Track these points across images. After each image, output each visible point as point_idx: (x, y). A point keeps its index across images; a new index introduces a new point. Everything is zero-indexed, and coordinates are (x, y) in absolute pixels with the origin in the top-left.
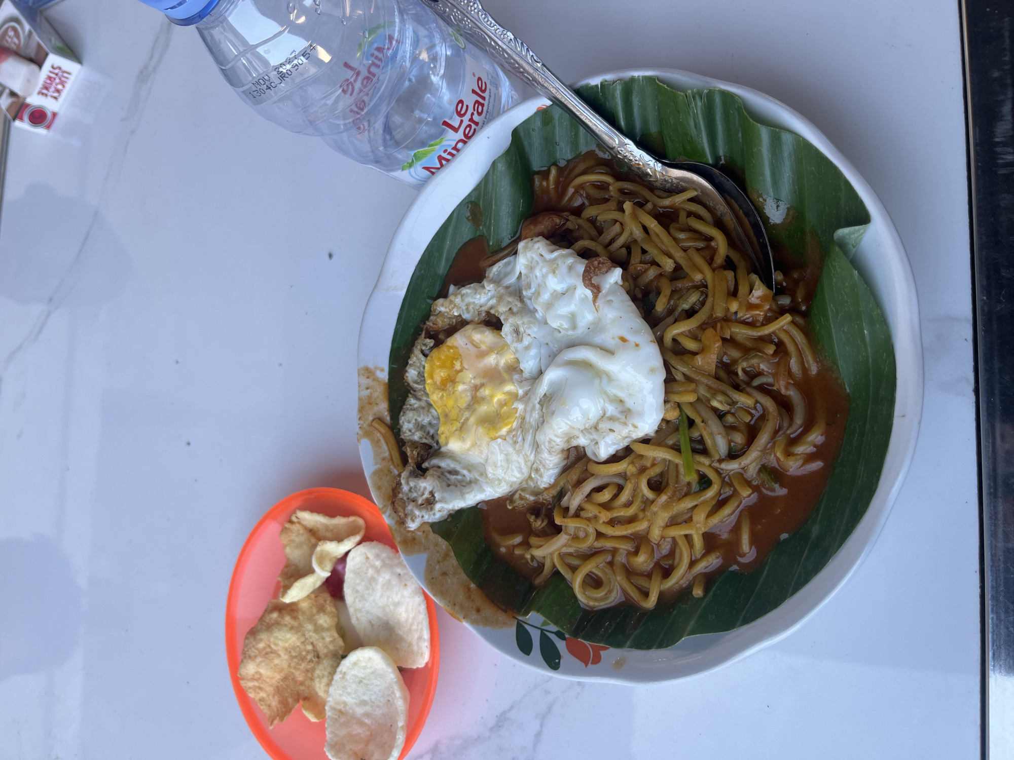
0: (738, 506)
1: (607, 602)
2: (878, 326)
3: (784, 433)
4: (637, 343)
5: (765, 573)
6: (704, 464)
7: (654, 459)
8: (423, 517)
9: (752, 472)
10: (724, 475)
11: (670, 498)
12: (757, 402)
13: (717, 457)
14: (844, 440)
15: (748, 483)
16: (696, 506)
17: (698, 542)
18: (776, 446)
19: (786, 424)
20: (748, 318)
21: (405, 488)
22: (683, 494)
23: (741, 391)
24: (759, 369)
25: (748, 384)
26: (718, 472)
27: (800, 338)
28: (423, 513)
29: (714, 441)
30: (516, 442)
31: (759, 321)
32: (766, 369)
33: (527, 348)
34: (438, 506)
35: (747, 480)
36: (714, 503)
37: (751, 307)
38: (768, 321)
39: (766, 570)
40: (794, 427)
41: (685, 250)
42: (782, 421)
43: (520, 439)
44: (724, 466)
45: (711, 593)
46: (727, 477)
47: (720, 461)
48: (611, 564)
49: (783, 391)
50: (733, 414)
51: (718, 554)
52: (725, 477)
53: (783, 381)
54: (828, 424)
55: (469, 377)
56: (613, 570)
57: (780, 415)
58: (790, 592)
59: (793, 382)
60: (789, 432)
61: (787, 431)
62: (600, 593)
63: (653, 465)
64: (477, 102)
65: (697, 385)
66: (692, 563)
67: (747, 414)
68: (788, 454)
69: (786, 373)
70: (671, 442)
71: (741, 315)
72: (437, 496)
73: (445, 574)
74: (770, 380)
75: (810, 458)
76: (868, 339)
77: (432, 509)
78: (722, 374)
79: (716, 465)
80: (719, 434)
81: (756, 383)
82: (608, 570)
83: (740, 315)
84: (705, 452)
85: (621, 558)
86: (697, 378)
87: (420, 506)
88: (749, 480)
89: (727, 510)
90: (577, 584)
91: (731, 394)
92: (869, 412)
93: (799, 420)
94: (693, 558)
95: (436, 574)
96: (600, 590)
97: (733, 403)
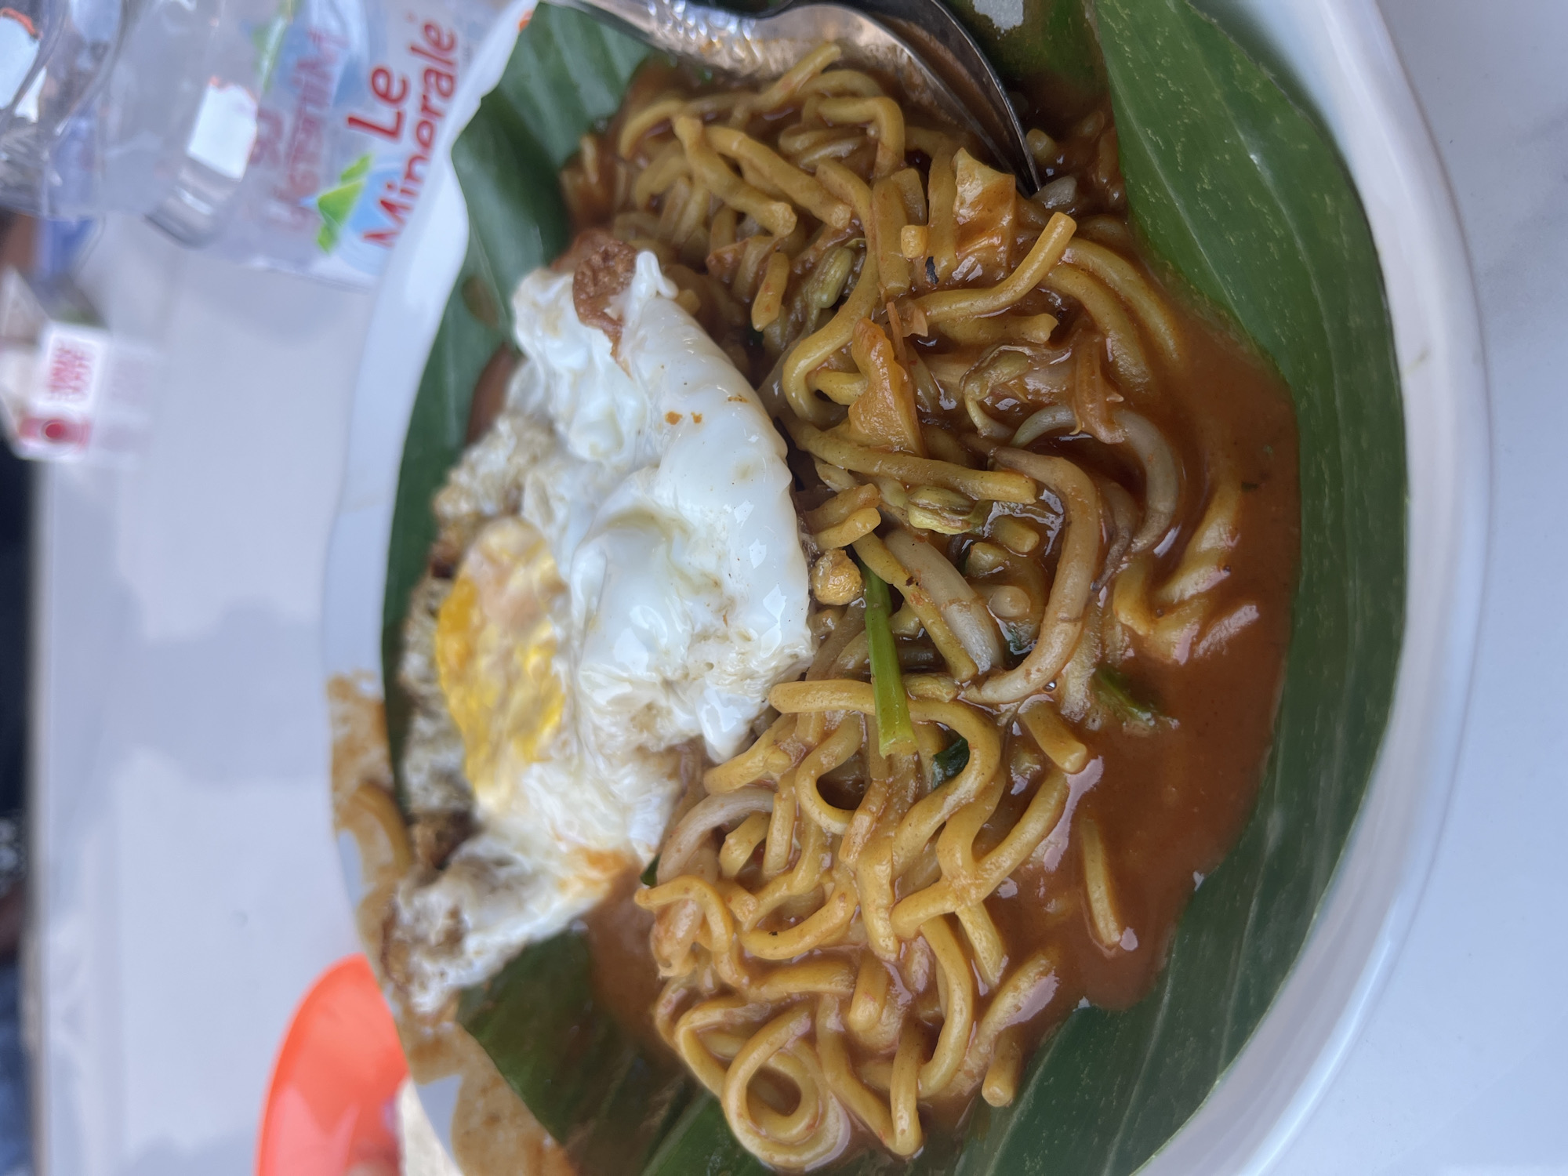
0: (1062, 804)
1: (820, 1149)
2: (1278, 120)
3: (1126, 550)
4: (697, 414)
5: (1166, 999)
6: (937, 700)
7: (822, 717)
8: (442, 974)
9: (1077, 692)
10: (1004, 721)
11: (879, 820)
12: (1040, 487)
13: (966, 672)
14: (1303, 521)
15: (1077, 730)
16: (942, 826)
17: (982, 936)
18: (1115, 596)
19: (1123, 522)
20: (972, 269)
21: (406, 915)
22: (910, 800)
23: (991, 468)
24: (1026, 392)
25: (1006, 443)
26: (986, 714)
27: (1115, 271)
28: (443, 964)
29: (952, 630)
30: (568, 760)
31: (999, 266)
32: (1044, 388)
33: (564, 529)
34: (471, 943)
35: (1073, 723)
36: (990, 807)
37: (966, 234)
38: (1019, 253)
39: (1168, 989)
40: (1155, 526)
41: (811, 172)
42: (1113, 516)
43: (574, 747)
44: (990, 693)
45: (1031, 1090)
46: (1015, 725)
47: (979, 680)
48: (810, 1038)
49: (1104, 435)
50: (991, 541)
51: (1043, 962)
52: (1009, 725)
53: (1092, 402)
54: (1248, 486)
55: (493, 636)
56: (817, 1056)
57: (1105, 500)
58: (1223, 1052)
59: (1121, 399)
60: (1140, 544)
61: (1131, 541)
62: (796, 1127)
63: (826, 735)
64: (428, 72)
65: (877, 486)
66: (982, 1005)
67: (1022, 531)
68: (1156, 607)
69: (1098, 377)
70: (851, 664)
71: (944, 263)
72: (468, 918)
73: (493, 1120)
74: (1062, 416)
75: (1221, 601)
76: (1267, 176)
77: (462, 953)
78: (943, 441)
79: (973, 694)
80: (952, 602)
81: (1027, 433)
82: (807, 1059)
83: (942, 264)
84: (939, 666)
85: (830, 1023)
86: (876, 469)
87: (434, 952)
88: (1078, 719)
89: (1032, 826)
90: (733, 1103)
91: (961, 483)
92: (1338, 402)
93: (1163, 502)
94: (983, 990)
95: (476, 1121)
96: (795, 1116)
97: (978, 508)
